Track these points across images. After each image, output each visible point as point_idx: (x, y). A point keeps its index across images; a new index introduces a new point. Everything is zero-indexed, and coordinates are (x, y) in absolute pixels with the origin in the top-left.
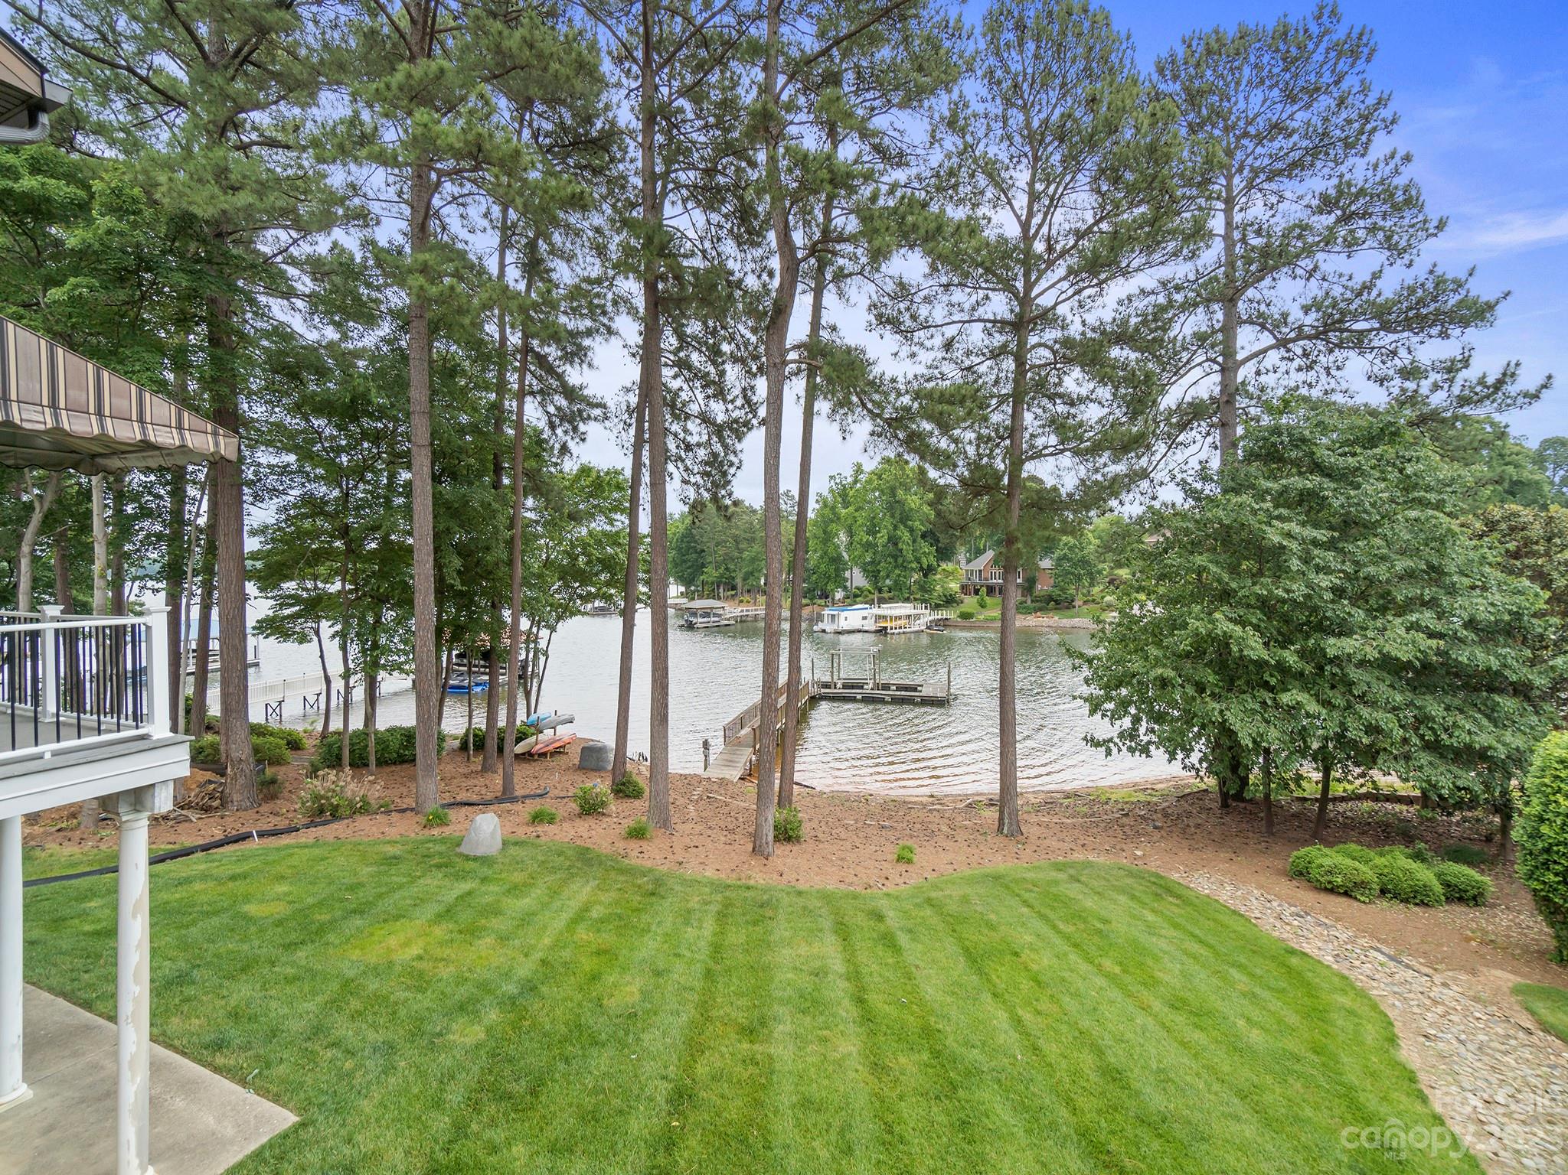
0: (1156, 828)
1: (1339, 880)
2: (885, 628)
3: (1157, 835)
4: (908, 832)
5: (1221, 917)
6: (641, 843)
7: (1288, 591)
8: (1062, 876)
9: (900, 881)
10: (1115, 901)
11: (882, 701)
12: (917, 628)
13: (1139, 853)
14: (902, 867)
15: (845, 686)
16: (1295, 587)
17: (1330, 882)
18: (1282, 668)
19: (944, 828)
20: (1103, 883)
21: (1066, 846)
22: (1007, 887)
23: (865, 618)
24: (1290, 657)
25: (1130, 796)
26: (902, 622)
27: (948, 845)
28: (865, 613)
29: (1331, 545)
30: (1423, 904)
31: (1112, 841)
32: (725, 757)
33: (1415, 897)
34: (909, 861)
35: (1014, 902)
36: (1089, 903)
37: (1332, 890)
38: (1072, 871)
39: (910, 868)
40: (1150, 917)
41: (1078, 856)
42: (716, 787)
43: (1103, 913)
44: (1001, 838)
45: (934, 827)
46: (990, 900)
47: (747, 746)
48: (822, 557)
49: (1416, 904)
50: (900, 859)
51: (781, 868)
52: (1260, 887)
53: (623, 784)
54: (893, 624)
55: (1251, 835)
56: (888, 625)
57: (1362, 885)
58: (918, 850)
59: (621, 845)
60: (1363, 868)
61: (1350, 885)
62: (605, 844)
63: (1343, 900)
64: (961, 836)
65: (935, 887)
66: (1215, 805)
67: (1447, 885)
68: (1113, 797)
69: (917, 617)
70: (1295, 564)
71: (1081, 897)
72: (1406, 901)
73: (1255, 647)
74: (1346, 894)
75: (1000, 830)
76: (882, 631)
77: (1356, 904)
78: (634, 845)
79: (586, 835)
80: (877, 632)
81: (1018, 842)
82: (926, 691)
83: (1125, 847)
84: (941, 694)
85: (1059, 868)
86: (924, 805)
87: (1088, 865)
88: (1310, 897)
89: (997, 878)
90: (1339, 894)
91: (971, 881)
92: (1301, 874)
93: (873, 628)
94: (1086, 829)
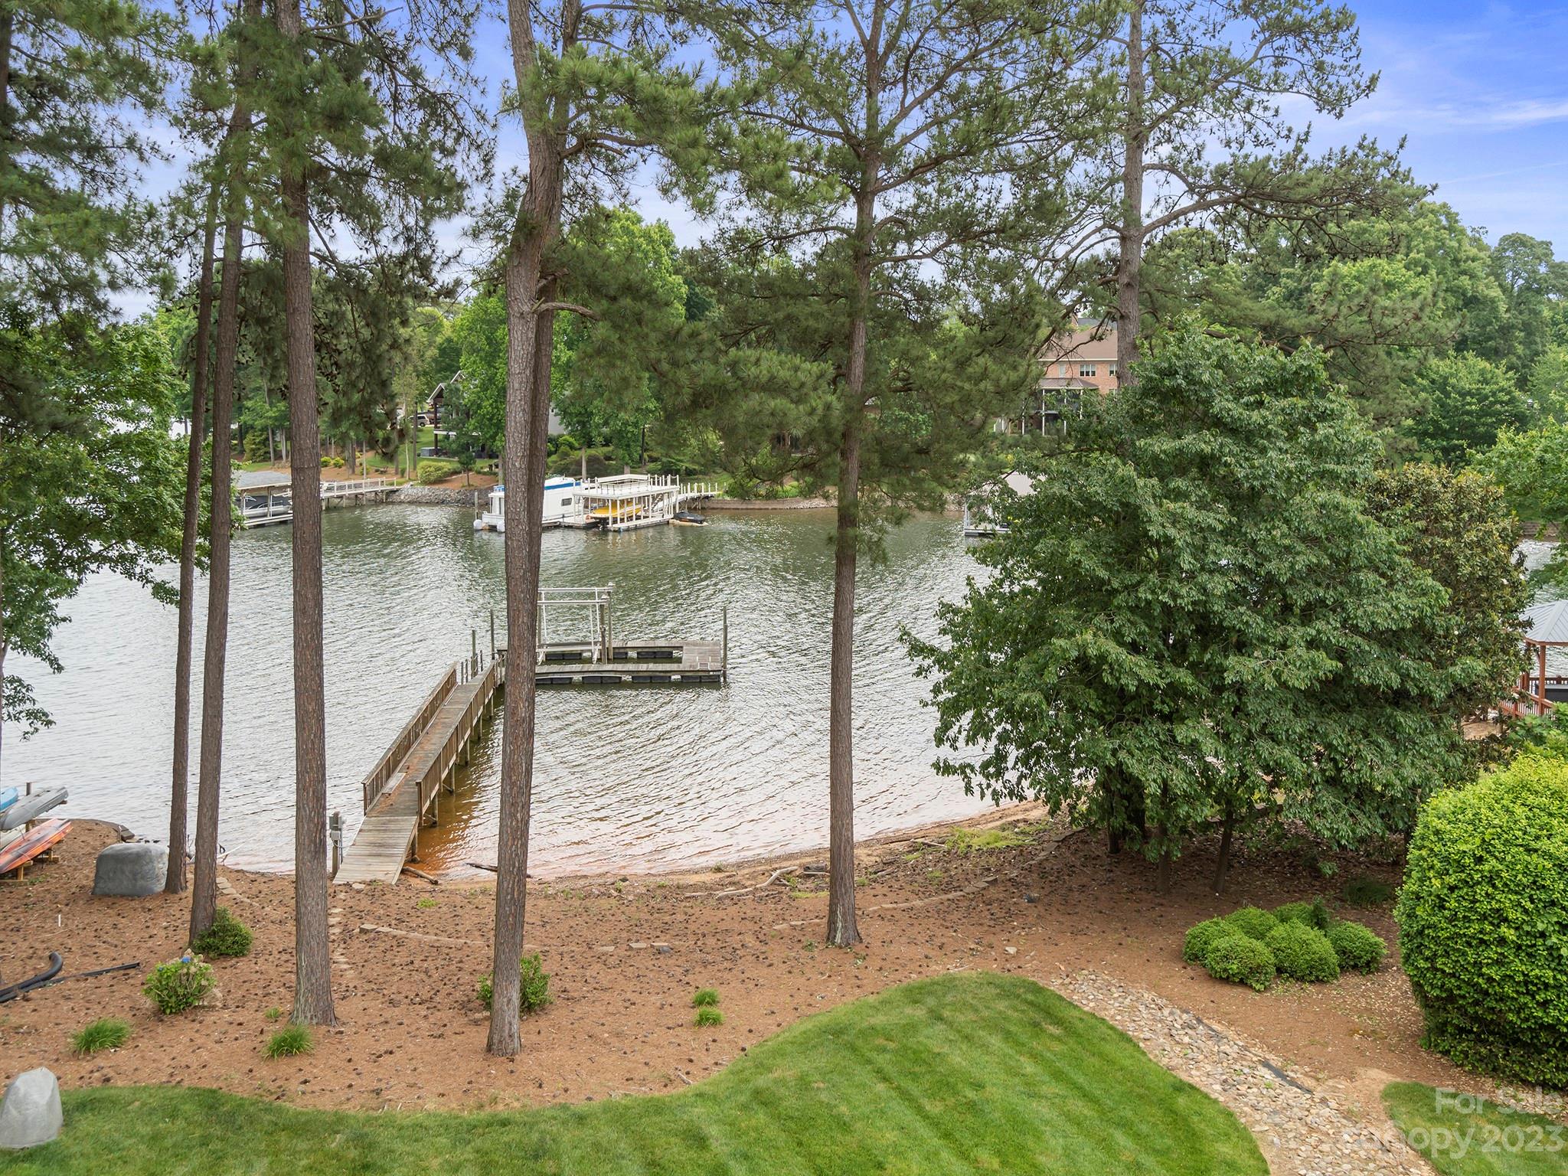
0: (1031, 900)
1: (1234, 967)
2: (604, 521)
3: (1033, 913)
4: (698, 955)
5: (1108, 1048)
6: (298, 1062)
7: (1175, 596)
8: (919, 1013)
9: (709, 1061)
10: (985, 1047)
11: (616, 683)
12: (658, 519)
13: (1012, 950)
14: (707, 1033)
15: (551, 658)
16: (1184, 592)
17: (1225, 970)
18: (1175, 690)
19: (750, 940)
20: (971, 1016)
21: (920, 951)
22: (853, 1049)
23: (566, 502)
24: (1184, 677)
25: (997, 839)
26: (633, 509)
27: (760, 972)
28: (567, 492)
29: (1228, 534)
30: (1319, 981)
31: (977, 931)
32: (370, 837)
33: (1312, 974)
34: (716, 1022)
35: (863, 1074)
36: (957, 1058)
37: (1227, 980)
38: (931, 1001)
39: (719, 1033)
40: (1029, 1068)
41: (937, 970)
42: (365, 904)
43: (976, 1072)
44: (832, 952)
45: (734, 941)
46: (836, 1078)
47: (407, 812)
48: (484, 388)
49: (1311, 982)
50: (702, 1021)
51: (537, 1072)
52: (1152, 987)
53: (214, 934)
54: (618, 513)
55: (1144, 894)
56: (609, 514)
57: (1256, 970)
58: (720, 992)
59: (264, 1071)
60: (1258, 945)
61: (1246, 971)
62: (237, 1077)
63: (1238, 991)
64: (776, 952)
65: (761, 1067)
66: (1102, 851)
67: (1342, 952)
68: (976, 843)
69: (658, 498)
70: (1186, 561)
71: (946, 1049)
72: (1301, 979)
73: (1142, 670)
74: (1242, 983)
75: (830, 938)
76: (599, 527)
77: (1251, 994)
78: (285, 1067)
79: (193, 1061)
80: (588, 527)
81: (857, 956)
82: (691, 660)
83: (992, 939)
84: (712, 665)
85: (914, 995)
86: (709, 888)
87: (949, 984)
88: (1203, 993)
89: (838, 1032)
90: (1234, 983)
91: (805, 1045)
92: (1193, 957)
93: (582, 520)
94: (942, 913)
